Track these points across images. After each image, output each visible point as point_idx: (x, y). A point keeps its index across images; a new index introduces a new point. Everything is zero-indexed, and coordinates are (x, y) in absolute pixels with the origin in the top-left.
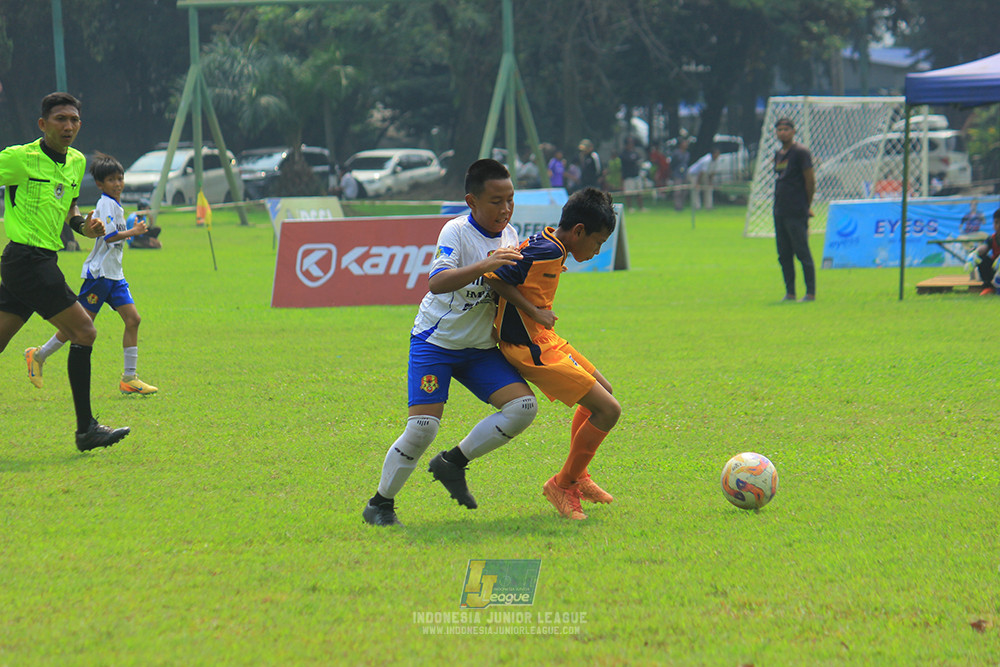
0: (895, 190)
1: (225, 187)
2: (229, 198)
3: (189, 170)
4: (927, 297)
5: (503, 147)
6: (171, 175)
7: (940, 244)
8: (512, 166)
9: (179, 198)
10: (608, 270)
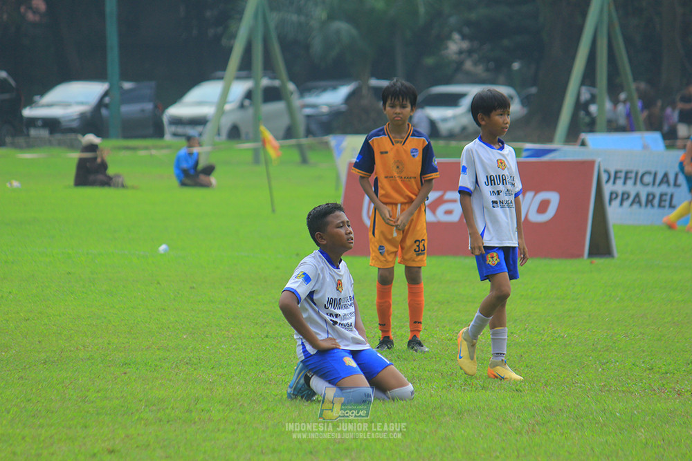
1: (285, 122)
2: (289, 133)
3: (247, 102)
5: (593, 85)
6: (228, 107)
8: (601, 108)
9: (235, 133)
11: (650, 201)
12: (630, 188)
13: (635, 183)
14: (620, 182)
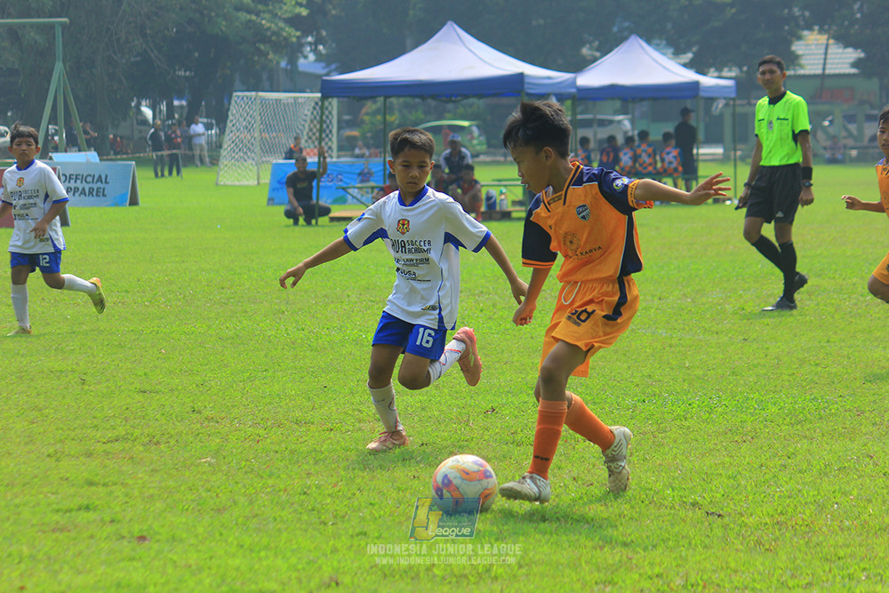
0: (315, 154)
4: (335, 223)
5: (56, 124)
7: (344, 189)
10: (125, 206)
11: (91, 193)
12: (79, 184)
13: (82, 182)
14: (72, 181)
